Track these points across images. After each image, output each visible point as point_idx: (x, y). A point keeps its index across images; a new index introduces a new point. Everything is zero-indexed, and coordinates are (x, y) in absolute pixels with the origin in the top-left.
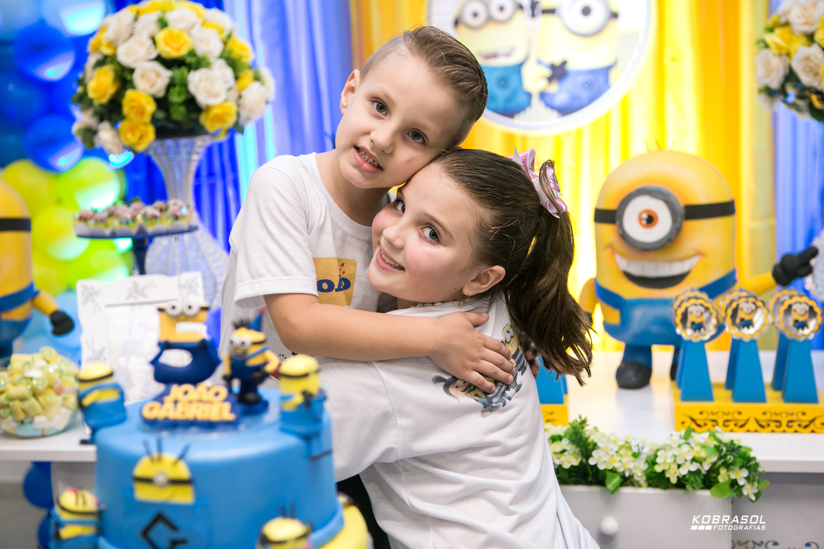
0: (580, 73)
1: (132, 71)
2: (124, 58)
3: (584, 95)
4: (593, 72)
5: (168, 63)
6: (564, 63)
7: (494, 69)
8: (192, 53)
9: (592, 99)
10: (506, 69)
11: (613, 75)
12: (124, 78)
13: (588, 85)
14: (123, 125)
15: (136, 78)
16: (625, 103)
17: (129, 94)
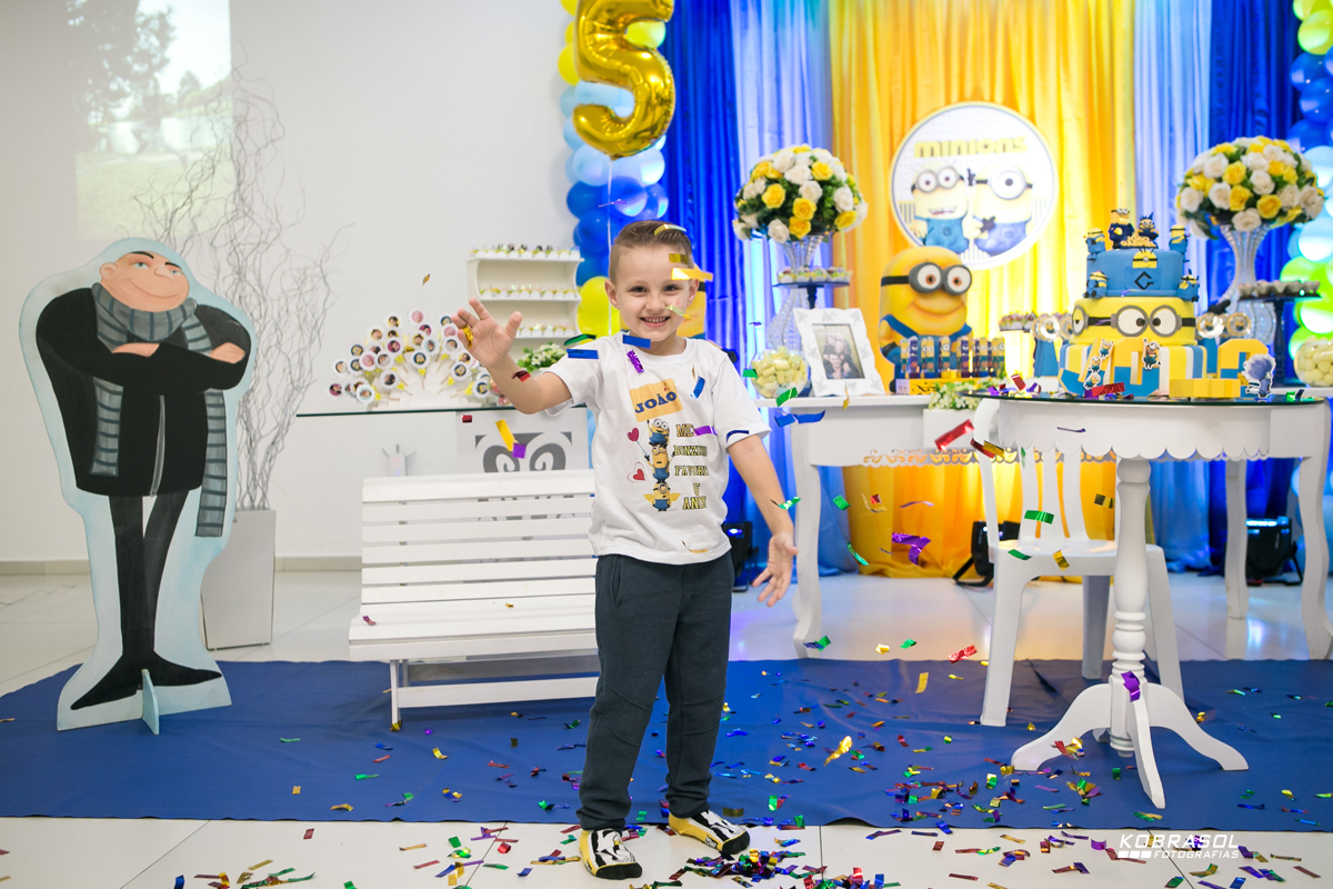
0: (1004, 225)
1: (798, 186)
2: (788, 176)
3: (1008, 241)
4: (1013, 225)
5: (823, 184)
6: (993, 218)
7: (941, 221)
8: (833, 177)
9: (1013, 245)
10: (950, 221)
11: (1028, 226)
12: (792, 191)
13: (1010, 234)
14: (792, 220)
15: (801, 191)
16: (1035, 248)
17: (797, 201)
